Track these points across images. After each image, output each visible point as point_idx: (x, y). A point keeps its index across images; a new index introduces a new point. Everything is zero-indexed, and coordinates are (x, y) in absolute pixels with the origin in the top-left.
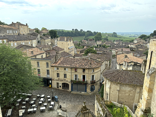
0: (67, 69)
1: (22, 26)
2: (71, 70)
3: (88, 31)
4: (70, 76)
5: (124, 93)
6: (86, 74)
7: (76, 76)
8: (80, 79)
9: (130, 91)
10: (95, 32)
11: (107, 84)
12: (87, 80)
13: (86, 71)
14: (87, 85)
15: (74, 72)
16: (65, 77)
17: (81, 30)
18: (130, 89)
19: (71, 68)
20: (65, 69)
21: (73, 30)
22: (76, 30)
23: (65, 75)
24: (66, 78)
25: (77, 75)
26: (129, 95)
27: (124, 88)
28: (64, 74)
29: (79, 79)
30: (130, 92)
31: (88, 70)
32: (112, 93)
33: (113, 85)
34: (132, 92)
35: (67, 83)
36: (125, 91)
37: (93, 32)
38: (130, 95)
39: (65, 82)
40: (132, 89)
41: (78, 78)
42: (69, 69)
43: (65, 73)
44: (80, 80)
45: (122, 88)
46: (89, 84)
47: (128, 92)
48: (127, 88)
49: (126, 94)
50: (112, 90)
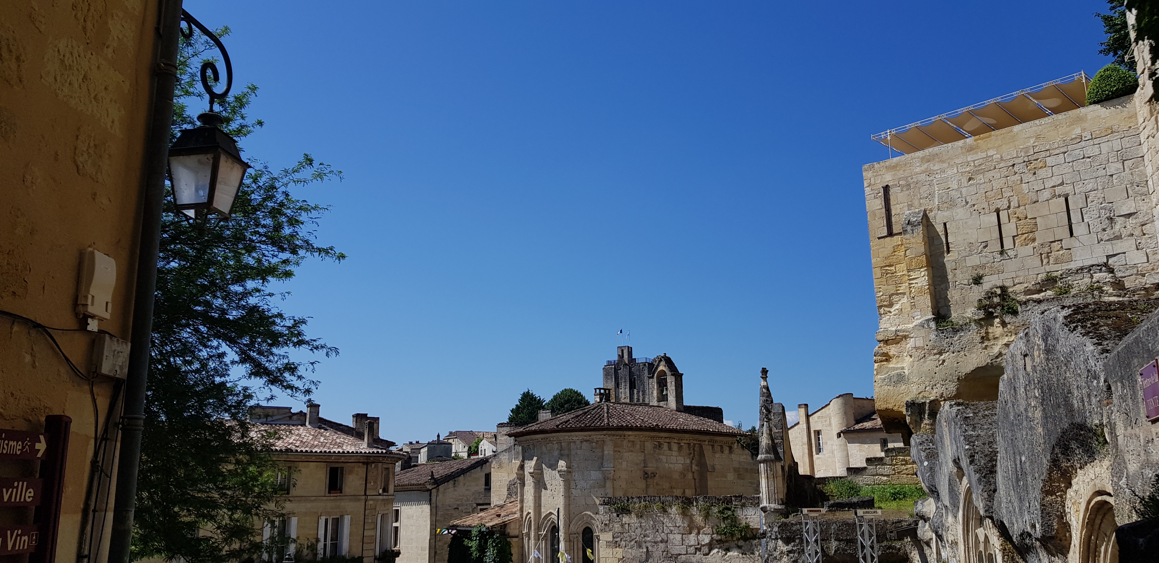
5: (668, 485)
6: (350, 507)
8: (307, 551)
12: (357, 550)
13: (353, 480)
25: (285, 523)
27: (664, 459)
30: (684, 476)
31: (362, 470)
33: (627, 455)
36: (670, 477)
40: (688, 461)
41: (292, 547)
45: (661, 460)
47: (678, 478)
48: (673, 459)
49: (674, 490)
50: (624, 485)
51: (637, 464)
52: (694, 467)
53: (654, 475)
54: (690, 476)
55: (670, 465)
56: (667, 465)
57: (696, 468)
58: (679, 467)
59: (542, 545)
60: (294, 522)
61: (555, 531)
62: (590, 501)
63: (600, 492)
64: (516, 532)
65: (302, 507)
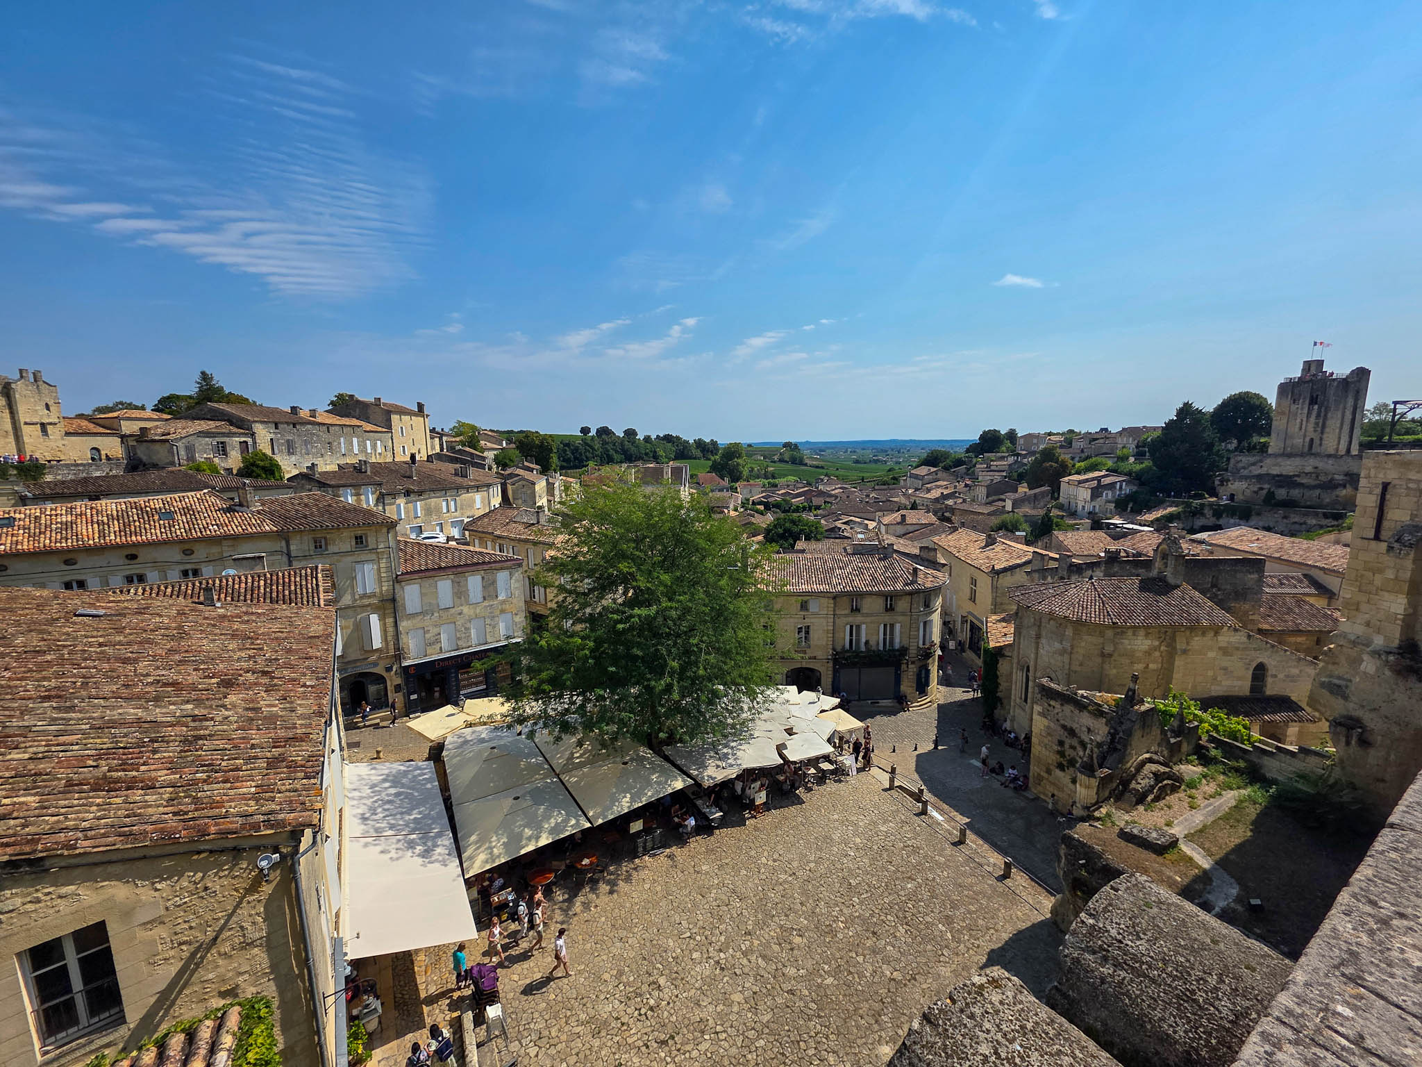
0: (813, 606)
1: (406, 418)
2: (835, 604)
3: (668, 438)
4: (827, 631)
5: (1128, 661)
6: (900, 618)
7: (855, 629)
8: (873, 643)
9: (1148, 653)
10: (700, 444)
11: (1043, 641)
12: (905, 643)
13: (902, 605)
14: (904, 667)
15: (847, 612)
16: (800, 643)
17: (625, 432)
18: (1148, 642)
19: (834, 598)
20: (804, 606)
21: (585, 430)
22: (604, 431)
23: (800, 633)
24: (807, 644)
25: (858, 627)
26: (1147, 667)
27: (1126, 642)
28: (800, 628)
29: (867, 643)
30: (1150, 654)
31: (908, 598)
32: (1078, 669)
33: (1086, 637)
34: (1157, 654)
35: (812, 666)
36: (1131, 655)
37: (691, 441)
38: (1151, 666)
39: (805, 664)
40: (1157, 643)
41: (863, 640)
42: (824, 600)
43: (807, 622)
44: (874, 648)
45: (1122, 643)
46: (913, 663)
47: (1141, 656)
48: (1139, 642)
49: (1136, 665)
50: (1081, 658)
52: (1163, 648)
53: (1110, 655)
55: (1133, 646)
56: (1130, 647)
57: (1166, 648)
58: (1145, 647)
59: (1020, 674)
60: (864, 627)
61: (1028, 670)
62: (1052, 661)
63: (1060, 658)
64: (1010, 654)
65: (868, 619)
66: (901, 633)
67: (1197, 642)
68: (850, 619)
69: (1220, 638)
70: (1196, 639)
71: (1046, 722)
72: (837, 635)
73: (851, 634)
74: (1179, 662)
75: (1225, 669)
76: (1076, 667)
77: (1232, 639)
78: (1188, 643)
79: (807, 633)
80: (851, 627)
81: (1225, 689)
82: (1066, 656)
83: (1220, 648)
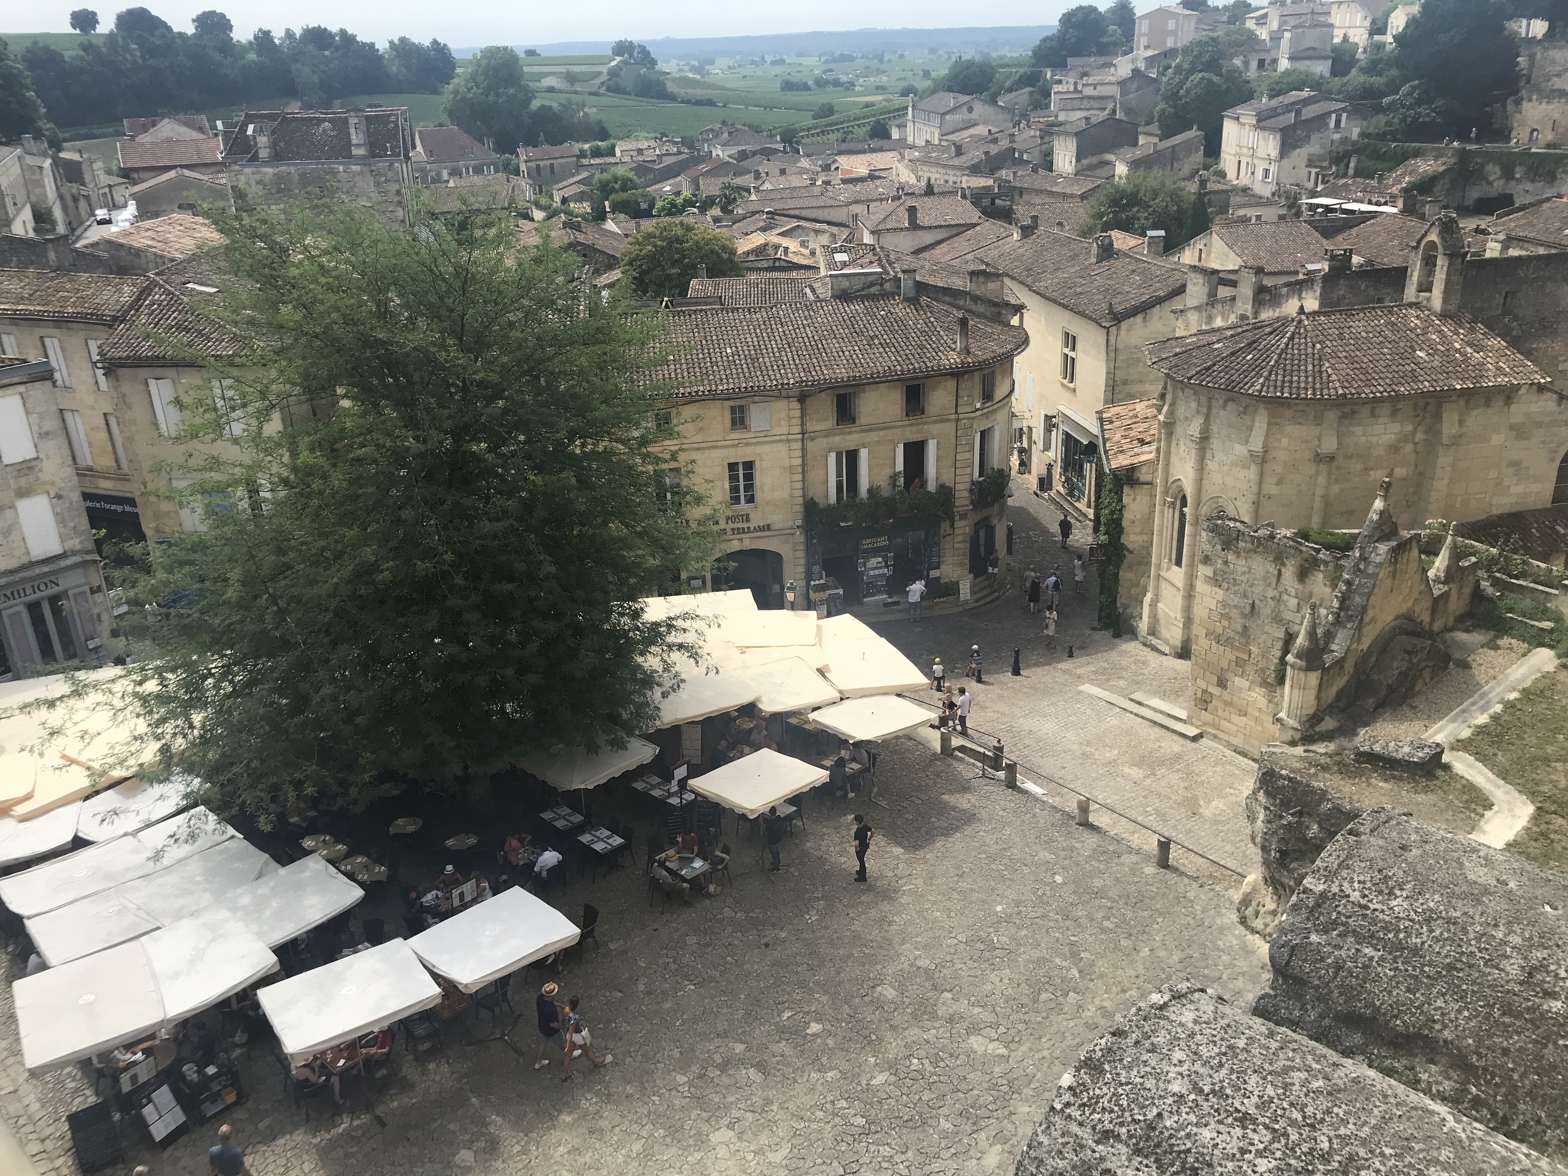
0: (758, 415)
2: (804, 413)
4: (791, 469)
5: (1360, 467)
6: (936, 428)
7: (845, 463)
8: (883, 483)
9: (1394, 448)
12: (947, 479)
13: (939, 399)
14: (945, 526)
15: (829, 423)
16: (736, 500)
18: (1395, 427)
19: (802, 398)
20: (739, 417)
22: (139, 20)
23: (733, 478)
24: (750, 499)
25: (852, 457)
26: (1390, 475)
27: (1358, 430)
28: (732, 467)
29: (871, 485)
30: (1397, 450)
31: (951, 384)
32: (1275, 491)
33: (1290, 429)
35: (762, 545)
36: (1365, 454)
39: (748, 543)
41: (864, 482)
42: (781, 407)
43: (748, 453)
44: (887, 492)
45: (1353, 434)
47: (1382, 453)
48: (1378, 428)
49: (1372, 473)
50: (1279, 469)
51: (1306, 442)
52: (1419, 436)
53: (1332, 458)
54: (1409, 448)
55: (1370, 438)
56: (1363, 439)
57: (1424, 437)
58: (1389, 438)
59: (1168, 513)
60: (864, 453)
61: (1184, 503)
62: (1230, 482)
63: (1242, 473)
64: (1148, 478)
65: (873, 437)
66: (938, 459)
67: (1476, 419)
68: (837, 440)
69: (1514, 408)
70: (1475, 413)
71: (1220, 594)
72: (811, 476)
73: (839, 474)
74: (1444, 460)
75: (1515, 464)
76: (1271, 488)
77: (1534, 408)
78: (1461, 423)
79: (749, 477)
80: (839, 455)
81: (1513, 500)
82: (1254, 469)
83: (1512, 428)
